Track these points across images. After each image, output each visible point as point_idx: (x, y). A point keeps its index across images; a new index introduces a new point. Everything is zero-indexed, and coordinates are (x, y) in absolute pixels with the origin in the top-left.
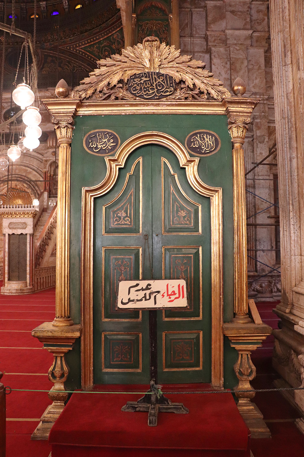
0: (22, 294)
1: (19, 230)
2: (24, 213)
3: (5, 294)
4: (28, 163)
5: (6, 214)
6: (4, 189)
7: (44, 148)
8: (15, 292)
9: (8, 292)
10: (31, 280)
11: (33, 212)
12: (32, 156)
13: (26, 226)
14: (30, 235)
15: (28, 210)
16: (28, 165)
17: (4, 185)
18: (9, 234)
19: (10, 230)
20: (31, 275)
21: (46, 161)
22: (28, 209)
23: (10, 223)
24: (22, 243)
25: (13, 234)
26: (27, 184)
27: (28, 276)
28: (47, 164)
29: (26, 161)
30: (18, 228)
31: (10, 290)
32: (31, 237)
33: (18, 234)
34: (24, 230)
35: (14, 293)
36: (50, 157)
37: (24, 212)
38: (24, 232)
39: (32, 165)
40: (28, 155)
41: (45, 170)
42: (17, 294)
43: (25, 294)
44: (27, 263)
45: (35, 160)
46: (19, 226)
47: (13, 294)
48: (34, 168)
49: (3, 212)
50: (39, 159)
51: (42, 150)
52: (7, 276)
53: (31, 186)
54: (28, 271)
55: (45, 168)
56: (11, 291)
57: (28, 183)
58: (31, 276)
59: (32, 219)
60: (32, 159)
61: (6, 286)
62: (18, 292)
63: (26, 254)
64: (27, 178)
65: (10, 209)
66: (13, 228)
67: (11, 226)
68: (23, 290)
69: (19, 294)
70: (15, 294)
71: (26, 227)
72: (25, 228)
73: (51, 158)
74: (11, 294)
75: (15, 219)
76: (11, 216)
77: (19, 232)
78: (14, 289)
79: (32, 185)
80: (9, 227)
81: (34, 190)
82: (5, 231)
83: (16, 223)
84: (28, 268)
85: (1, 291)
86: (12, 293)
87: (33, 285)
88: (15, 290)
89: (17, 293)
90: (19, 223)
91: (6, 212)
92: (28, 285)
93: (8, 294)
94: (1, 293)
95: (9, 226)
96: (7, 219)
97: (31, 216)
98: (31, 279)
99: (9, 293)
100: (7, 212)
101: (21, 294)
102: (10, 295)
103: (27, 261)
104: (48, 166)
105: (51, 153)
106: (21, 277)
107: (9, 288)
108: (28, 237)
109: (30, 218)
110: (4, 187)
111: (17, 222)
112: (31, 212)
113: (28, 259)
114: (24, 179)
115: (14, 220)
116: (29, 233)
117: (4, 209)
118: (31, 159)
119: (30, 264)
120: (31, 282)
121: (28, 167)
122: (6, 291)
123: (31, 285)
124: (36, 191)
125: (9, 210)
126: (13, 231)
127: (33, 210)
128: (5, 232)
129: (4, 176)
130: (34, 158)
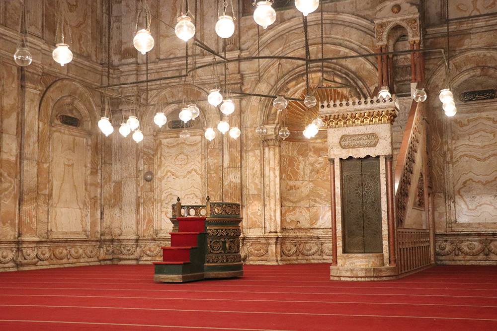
0: (378, 279)
1: (361, 149)
2: (371, 115)
3: (342, 279)
4: (340, 37)
5: (334, 119)
6: (296, 91)
7: (369, 6)
8: (363, 275)
9: (348, 274)
10: (392, 251)
11: (390, 109)
12: (347, 24)
13: (376, 140)
14: (386, 157)
15: (380, 108)
16: (341, 41)
17: (298, 84)
18: (341, 159)
19: (344, 151)
20: (391, 240)
21: (382, 26)
22: (379, 105)
23: (343, 137)
24: (369, 176)
25: (351, 158)
26: (341, 78)
27: (385, 243)
28: (383, 32)
29: (337, 34)
30: (360, 146)
31: (352, 270)
32: (389, 163)
33: (360, 159)
34: (372, 149)
35: (361, 277)
36: (388, 17)
37: (371, 111)
38: (373, 152)
39: (348, 41)
40: (340, 23)
41: (380, 43)
42: (367, 279)
43: (384, 279)
44: (383, 216)
45: (354, 31)
46: (362, 142)
47: (359, 279)
48: (353, 45)
49: (327, 115)
50: (361, 28)
51: (365, 10)
52: (341, 245)
53: (350, 80)
54: (385, 232)
55: (380, 39)
56: (354, 272)
57: (344, 76)
58: (391, 244)
59: (389, 125)
60: (348, 28)
61: (338, 265)
62: (369, 275)
63: (380, 198)
64: (339, 66)
65: (342, 108)
66: (349, 147)
67: (344, 142)
68: (381, 271)
69: (372, 279)
70: (363, 279)
71: (377, 142)
72: (375, 145)
73: (390, 19)
74: (355, 279)
75: (351, 128)
76: (345, 123)
77: (362, 153)
78: (362, 269)
79: (350, 78)
80: (341, 145)
81: (356, 89)
82: (332, 153)
83: (355, 135)
84: (385, 227)
85: (331, 274)
86: (357, 277)
87: (395, 261)
88: (364, 272)
89: (368, 277)
90: (361, 135)
91: (333, 115)
92: (386, 260)
93: (348, 279)
94: (332, 278)
95: (340, 143)
96: (336, 129)
97: (386, 120)
98: (392, 247)
99: (350, 277)
100: (337, 114)
101: (376, 279)
102: (353, 281)
103: (383, 212)
104: (385, 35)
105: (390, 9)
106: (370, 245)
107: (348, 265)
108: (382, 162)
109: (384, 123)
110: (296, 87)
111: (357, 133)
112: (385, 110)
113: (384, 206)
114: (334, 69)
115: (350, 130)
116: (383, 154)
117: (330, 109)
118: (345, 29)
119: (388, 219)
120: (392, 255)
121: (340, 45)
122: (344, 274)
123: (392, 262)
124: (361, 89)
125: (339, 110)
126: (349, 152)
127: (389, 107)
128: (334, 154)
129: (295, 66)
130: (352, 27)
